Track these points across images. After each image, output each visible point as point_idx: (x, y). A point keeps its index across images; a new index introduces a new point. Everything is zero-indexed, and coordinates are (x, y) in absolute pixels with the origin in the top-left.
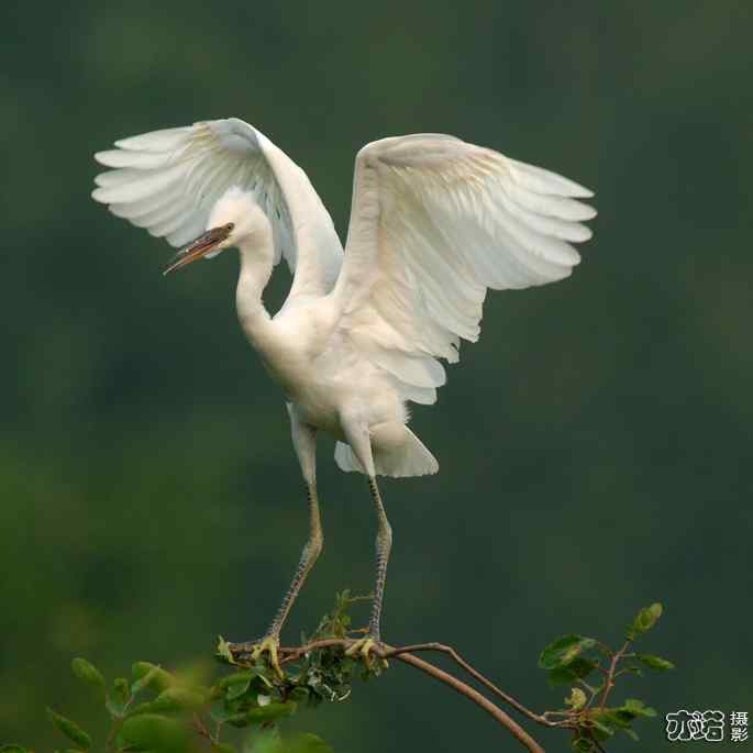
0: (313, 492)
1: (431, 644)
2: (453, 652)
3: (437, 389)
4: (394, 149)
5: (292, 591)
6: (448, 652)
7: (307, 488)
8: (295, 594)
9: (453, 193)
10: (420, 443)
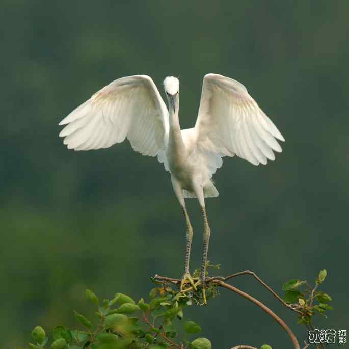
0: (185, 210)
1: (245, 271)
2: (255, 275)
3: (217, 169)
4: (221, 80)
5: (188, 253)
6: (252, 274)
7: (183, 209)
8: (189, 254)
9: (231, 107)
10: (215, 189)
